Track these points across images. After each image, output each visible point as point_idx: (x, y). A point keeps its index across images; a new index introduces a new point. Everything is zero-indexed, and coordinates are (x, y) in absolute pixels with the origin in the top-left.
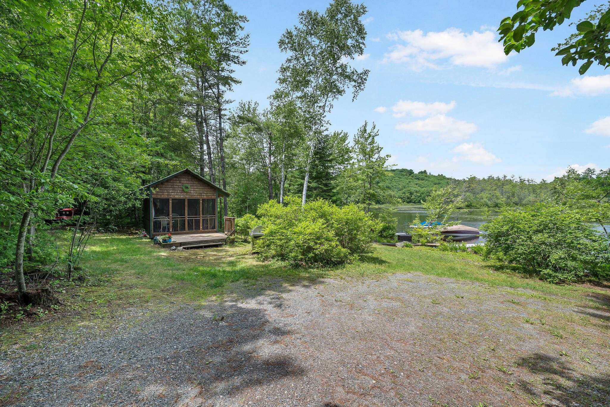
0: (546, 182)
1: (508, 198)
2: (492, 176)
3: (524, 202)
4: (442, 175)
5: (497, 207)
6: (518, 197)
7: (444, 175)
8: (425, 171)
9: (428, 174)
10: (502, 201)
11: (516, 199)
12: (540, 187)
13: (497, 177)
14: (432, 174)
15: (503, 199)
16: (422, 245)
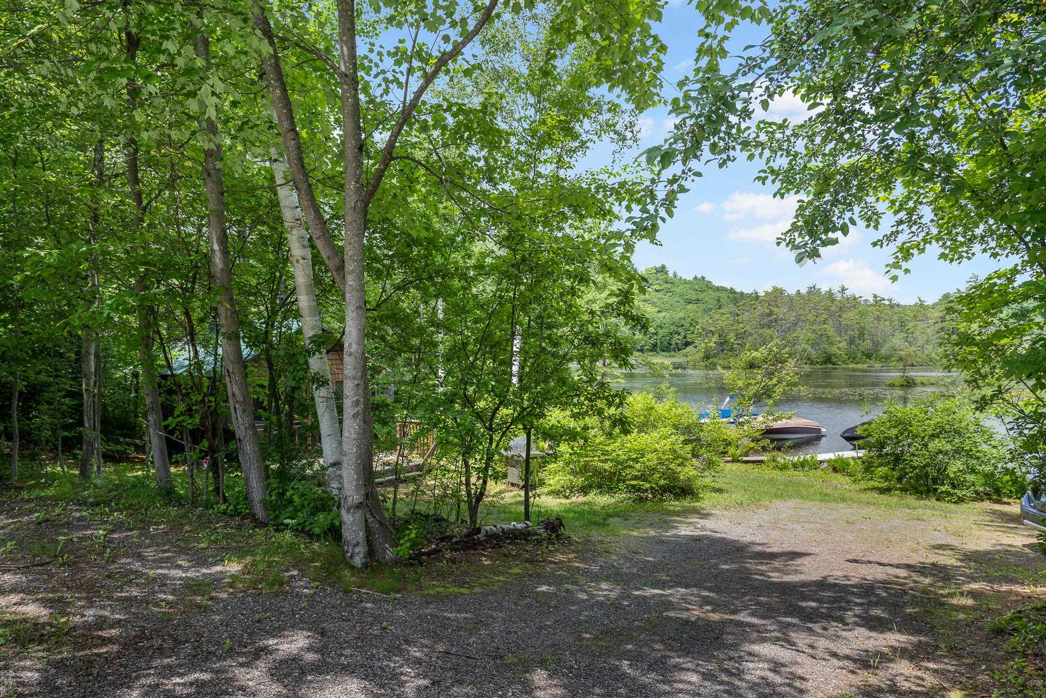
0: (926, 304)
1: (851, 342)
2: (817, 287)
3: (883, 352)
4: (703, 278)
5: (830, 362)
6: (873, 340)
7: (707, 279)
8: (663, 267)
9: (671, 274)
10: (839, 348)
11: (867, 345)
12: (915, 316)
13: (827, 289)
14: (679, 275)
15: (841, 345)
16: (733, 461)
